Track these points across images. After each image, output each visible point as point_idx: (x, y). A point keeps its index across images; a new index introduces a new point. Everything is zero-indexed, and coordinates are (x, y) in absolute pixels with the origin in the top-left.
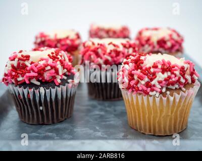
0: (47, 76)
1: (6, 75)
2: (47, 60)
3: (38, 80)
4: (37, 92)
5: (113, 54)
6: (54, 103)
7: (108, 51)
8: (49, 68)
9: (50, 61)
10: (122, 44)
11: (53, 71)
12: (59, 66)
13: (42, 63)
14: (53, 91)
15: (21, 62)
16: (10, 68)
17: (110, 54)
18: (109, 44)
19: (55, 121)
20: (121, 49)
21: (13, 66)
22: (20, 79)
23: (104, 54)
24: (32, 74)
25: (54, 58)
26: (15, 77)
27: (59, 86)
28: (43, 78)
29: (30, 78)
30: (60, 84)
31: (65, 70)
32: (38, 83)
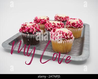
0: (30, 31)
1: (20, 29)
2: (31, 27)
3: (28, 32)
4: (27, 35)
5: (53, 27)
6: (32, 39)
7: (52, 25)
8: (31, 29)
9: (32, 27)
10: (57, 24)
11: (32, 30)
12: (34, 29)
13: (29, 27)
14: (32, 35)
15: (24, 26)
16: (21, 28)
17: (52, 26)
18: (53, 23)
19: (32, 44)
20: (57, 25)
21: (22, 27)
22: (23, 31)
23: (51, 26)
24: (26, 30)
25: (33, 26)
26: (22, 30)
27: (33, 34)
28: (29, 32)
29: (26, 31)
30: (34, 34)
31: (37, 30)
32: (28, 33)
